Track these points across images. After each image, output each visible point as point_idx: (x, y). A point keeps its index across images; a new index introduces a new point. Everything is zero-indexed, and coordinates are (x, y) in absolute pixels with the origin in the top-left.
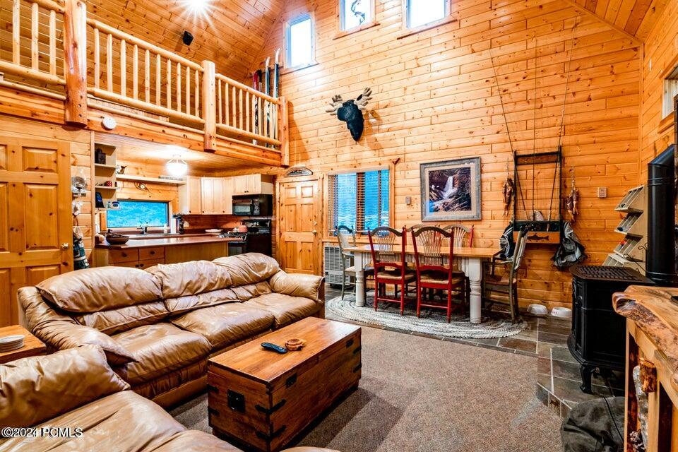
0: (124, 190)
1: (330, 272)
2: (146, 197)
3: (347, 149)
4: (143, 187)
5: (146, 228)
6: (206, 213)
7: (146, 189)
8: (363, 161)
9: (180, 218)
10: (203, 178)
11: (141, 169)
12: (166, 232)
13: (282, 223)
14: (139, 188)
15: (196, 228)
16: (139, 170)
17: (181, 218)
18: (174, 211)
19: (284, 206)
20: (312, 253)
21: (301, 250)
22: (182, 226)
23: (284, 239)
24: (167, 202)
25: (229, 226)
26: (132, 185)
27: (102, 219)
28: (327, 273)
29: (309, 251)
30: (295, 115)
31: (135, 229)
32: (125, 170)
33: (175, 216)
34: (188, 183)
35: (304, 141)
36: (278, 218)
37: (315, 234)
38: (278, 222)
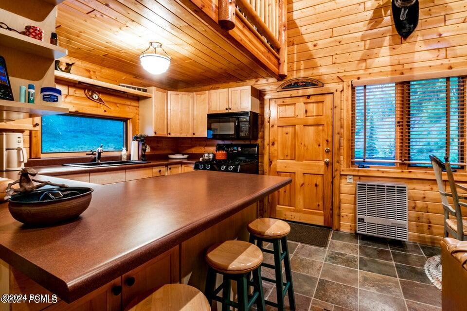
0: (69, 99)
1: (368, 219)
2: (100, 111)
3: (385, 51)
4: (96, 96)
5: (100, 154)
6: (173, 135)
7: (100, 100)
8: (416, 65)
9: (142, 141)
10: (169, 93)
11: (94, 72)
12: (124, 158)
13: (273, 148)
14: (91, 98)
15: (157, 153)
16: (92, 73)
17: (144, 140)
18: (134, 132)
19: (275, 127)
20: (320, 187)
21: (303, 184)
22: (144, 150)
23: (275, 168)
24: (125, 120)
25: (195, 150)
26: (80, 93)
27: (34, 139)
28: (362, 220)
29: (316, 185)
30: (294, 13)
31: (83, 155)
32: (73, 68)
33: (136, 138)
34: (153, 96)
35: (310, 45)
36: (266, 142)
37: (327, 164)
38: (267, 147)
